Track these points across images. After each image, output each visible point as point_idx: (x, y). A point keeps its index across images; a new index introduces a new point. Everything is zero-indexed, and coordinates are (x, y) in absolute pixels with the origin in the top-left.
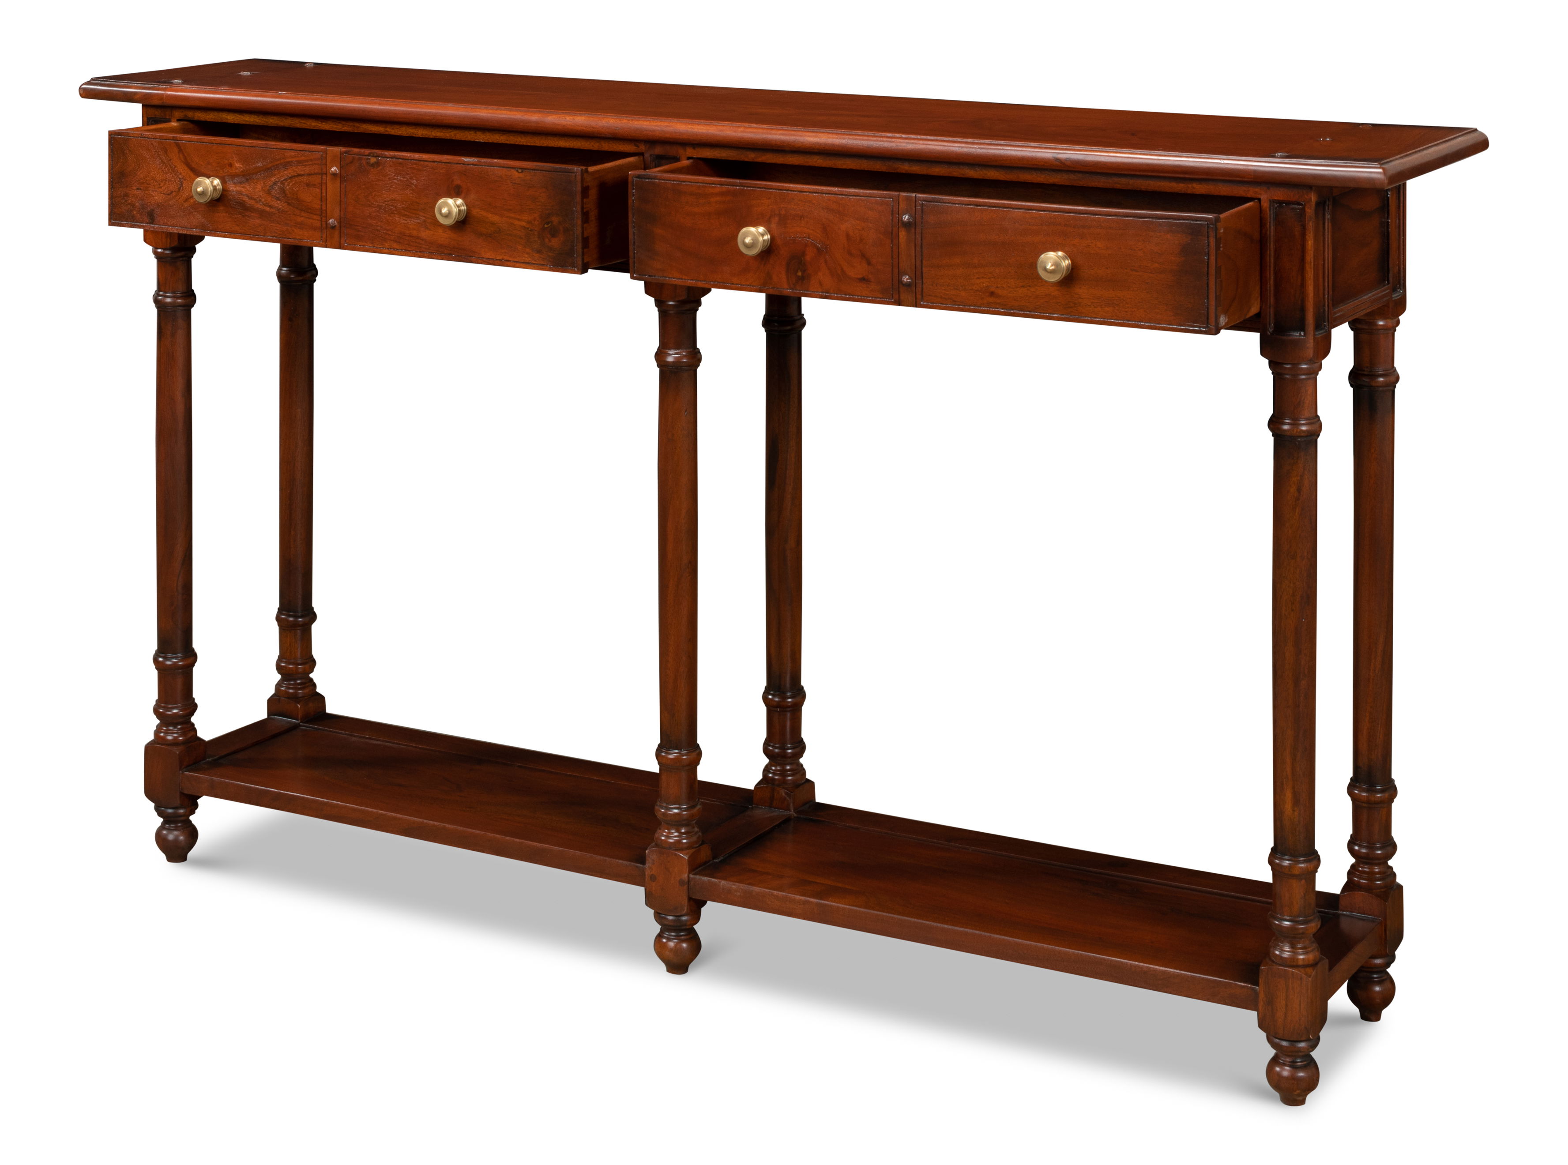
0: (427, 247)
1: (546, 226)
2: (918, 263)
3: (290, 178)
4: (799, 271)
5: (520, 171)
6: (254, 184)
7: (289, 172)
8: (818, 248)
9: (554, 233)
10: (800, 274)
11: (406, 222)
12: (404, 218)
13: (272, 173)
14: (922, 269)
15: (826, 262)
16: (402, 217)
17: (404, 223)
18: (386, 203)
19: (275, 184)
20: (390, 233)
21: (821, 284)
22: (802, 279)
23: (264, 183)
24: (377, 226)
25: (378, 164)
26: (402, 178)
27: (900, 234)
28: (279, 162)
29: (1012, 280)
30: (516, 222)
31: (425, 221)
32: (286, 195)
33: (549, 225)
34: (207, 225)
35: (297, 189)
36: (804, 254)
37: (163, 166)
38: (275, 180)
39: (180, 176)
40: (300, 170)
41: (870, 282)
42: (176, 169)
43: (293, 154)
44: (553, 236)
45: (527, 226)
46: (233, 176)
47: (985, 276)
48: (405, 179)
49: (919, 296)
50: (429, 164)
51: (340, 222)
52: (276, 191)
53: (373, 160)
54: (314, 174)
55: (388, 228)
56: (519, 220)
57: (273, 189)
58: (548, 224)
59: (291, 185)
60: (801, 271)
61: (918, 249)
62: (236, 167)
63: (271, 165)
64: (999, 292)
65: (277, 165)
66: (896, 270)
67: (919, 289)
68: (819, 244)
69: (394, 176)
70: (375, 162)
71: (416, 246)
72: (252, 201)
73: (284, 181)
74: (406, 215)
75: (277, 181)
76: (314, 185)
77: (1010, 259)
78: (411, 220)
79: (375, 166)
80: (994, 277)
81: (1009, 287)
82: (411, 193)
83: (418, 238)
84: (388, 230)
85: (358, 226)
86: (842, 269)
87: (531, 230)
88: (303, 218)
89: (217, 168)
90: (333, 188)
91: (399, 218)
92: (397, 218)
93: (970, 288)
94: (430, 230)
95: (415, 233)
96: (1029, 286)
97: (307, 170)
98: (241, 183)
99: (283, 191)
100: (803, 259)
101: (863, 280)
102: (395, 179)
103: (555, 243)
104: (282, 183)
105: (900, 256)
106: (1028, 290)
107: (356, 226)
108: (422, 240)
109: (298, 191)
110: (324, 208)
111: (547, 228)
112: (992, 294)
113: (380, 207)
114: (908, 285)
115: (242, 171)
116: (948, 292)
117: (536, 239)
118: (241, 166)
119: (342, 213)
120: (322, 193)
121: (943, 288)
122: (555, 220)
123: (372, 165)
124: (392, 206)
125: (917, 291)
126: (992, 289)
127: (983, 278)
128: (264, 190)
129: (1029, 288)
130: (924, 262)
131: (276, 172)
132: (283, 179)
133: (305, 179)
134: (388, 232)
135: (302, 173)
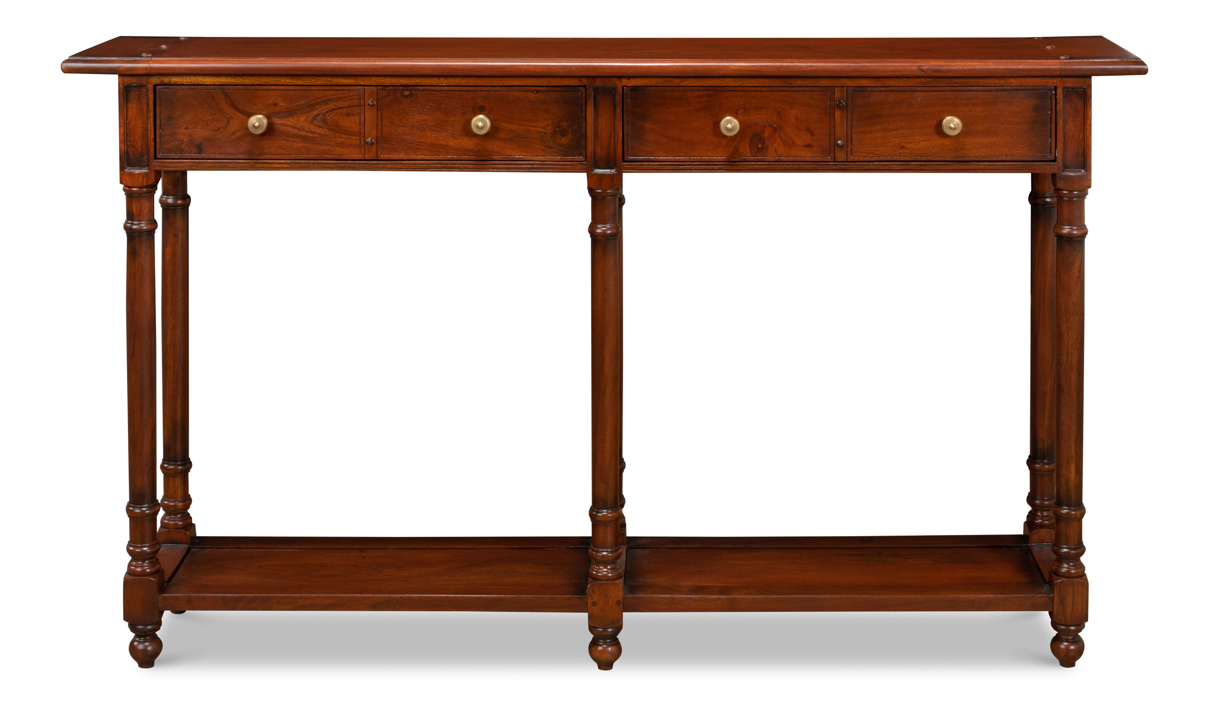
0: (455, 152)
1: (557, 129)
2: (849, 131)
3: (331, 110)
4: (759, 144)
5: (535, 92)
6: (298, 117)
7: (331, 106)
8: (774, 128)
9: (563, 134)
10: (760, 146)
11: (436, 135)
12: (435, 133)
13: (314, 108)
14: (851, 135)
15: (780, 136)
16: (433, 132)
17: (435, 136)
18: (418, 123)
19: (317, 116)
20: (422, 144)
21: (776, 151)
22: (762, 149)
23: (307, 116)
24: (410, 140)
25: (411, 95)
26: (432, 104)
27: (835, 113)
28: (320, 100)
29: (917, 137)
30: (533, 129)
31: (453, 134)
32: (327, 123)
33: (560, 128)
34: (254, 150)
35: (338, 118)
36: (763, 132)
37: (210, 109)
38: (317, 113)
39: (228, 116)
40: (340, 104)
41: (813, 147)
42: (223, 110)
43: (333, 93)
44: (563, 136)
45: (542, 131)
46: (277, 114)
47: (898, 136)
48: (436, 105)
49: (849, 153)
50: (457, 93)
51: (377, 140)
52: (318, 121)
53: (406, 93)
54: (353, 107)
55: (420, 141)
56: (534, 127)
57: (316, 120)
58: (558, 128)
59: (332, 115)
60: (761, 144)
61: (849, 122)
62: (281, 106)
63: (313, 102)
64: (907, 146)
65: (318, 102)
66: (832, 138)
67: (849, 149)
68: (775, 125)
69: (426, 103)
70: (409, 94)
71: (445, 152)
72: (295, 130)
73: (326, 114)
74: (437, 130)
75: (319, 114)
76: (353, 115)
77: (916, 124)
78: (440, 134)
79: (409, 97)
80: (904, 137)
81: (915, 142)
82: (441, 115)
83: (447, 146)
84: (420, 142)
85: (392, 141)
86: (792, 140)
87: (544, 133)
88: (343, 139)
89: (262, 108)
90: (370, 116)
91: (430, 133)
92: (428, 133)
93: (886, 145)
94: (456, 139)
95: (444, 143)
96: (929, 140)
97: (346, 104)
98: (285, 117)
99: (325, 121)
100: (762, 135)
101: (808, 146)
102: (426, 105)
103: (564, 140)
104: (323, 114)
105: (836, 128)
106: (928, 142)
107: (391, 141)
108: (450, 147)
109: (338, 119)
110: (362, 130)
111: (557, 131)
112: (903, 147)
113: (413, 126)
114: (842, 147)
115: (286, 109)
116: (870, 149)
117: (549, 139)
118: (286, 105)
119: (379, 133)
120: (360, 120)
121: (867, 147)
122: (564, 124)
123: (406, 97)
124: (423, 124)
125: (848, 150)
126: (902, 144)
127: (896, 137)
128: (307, 121)
129: (928, 141)
130: (853, 130)
131: (318, 107)
132: (325, 111)
133: (345, 110)
134: (420, 144)
135: (342, 106)
